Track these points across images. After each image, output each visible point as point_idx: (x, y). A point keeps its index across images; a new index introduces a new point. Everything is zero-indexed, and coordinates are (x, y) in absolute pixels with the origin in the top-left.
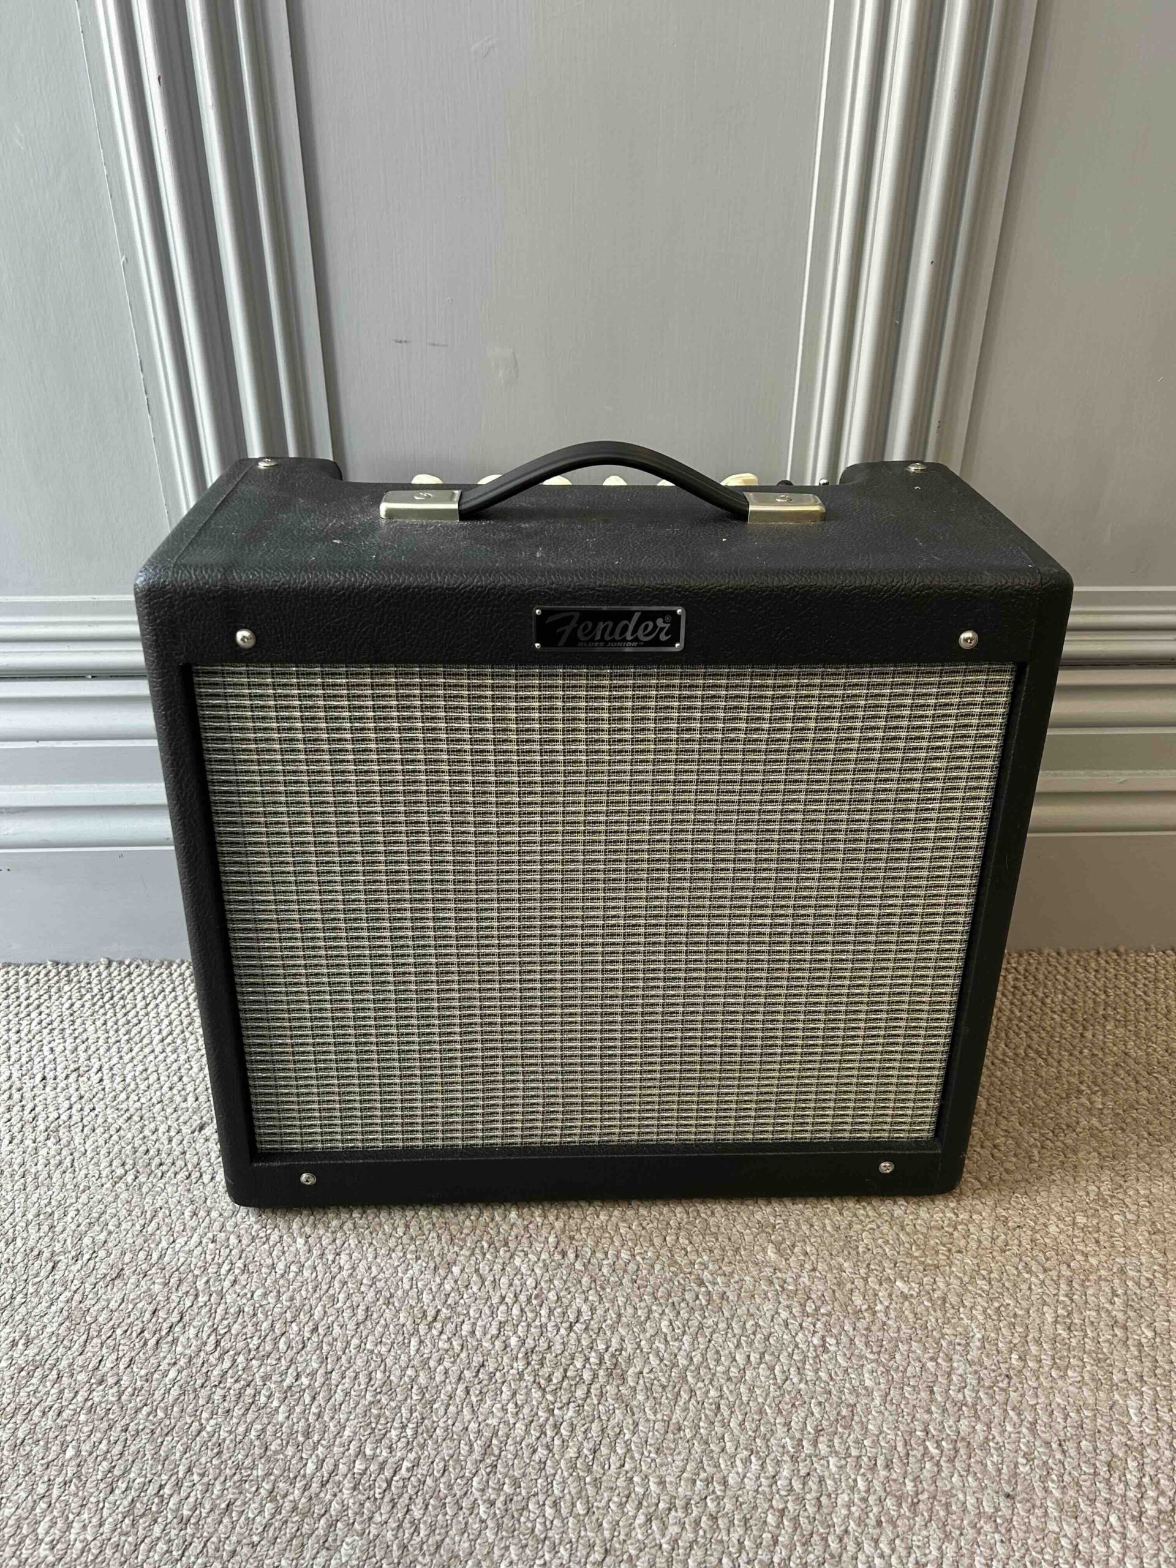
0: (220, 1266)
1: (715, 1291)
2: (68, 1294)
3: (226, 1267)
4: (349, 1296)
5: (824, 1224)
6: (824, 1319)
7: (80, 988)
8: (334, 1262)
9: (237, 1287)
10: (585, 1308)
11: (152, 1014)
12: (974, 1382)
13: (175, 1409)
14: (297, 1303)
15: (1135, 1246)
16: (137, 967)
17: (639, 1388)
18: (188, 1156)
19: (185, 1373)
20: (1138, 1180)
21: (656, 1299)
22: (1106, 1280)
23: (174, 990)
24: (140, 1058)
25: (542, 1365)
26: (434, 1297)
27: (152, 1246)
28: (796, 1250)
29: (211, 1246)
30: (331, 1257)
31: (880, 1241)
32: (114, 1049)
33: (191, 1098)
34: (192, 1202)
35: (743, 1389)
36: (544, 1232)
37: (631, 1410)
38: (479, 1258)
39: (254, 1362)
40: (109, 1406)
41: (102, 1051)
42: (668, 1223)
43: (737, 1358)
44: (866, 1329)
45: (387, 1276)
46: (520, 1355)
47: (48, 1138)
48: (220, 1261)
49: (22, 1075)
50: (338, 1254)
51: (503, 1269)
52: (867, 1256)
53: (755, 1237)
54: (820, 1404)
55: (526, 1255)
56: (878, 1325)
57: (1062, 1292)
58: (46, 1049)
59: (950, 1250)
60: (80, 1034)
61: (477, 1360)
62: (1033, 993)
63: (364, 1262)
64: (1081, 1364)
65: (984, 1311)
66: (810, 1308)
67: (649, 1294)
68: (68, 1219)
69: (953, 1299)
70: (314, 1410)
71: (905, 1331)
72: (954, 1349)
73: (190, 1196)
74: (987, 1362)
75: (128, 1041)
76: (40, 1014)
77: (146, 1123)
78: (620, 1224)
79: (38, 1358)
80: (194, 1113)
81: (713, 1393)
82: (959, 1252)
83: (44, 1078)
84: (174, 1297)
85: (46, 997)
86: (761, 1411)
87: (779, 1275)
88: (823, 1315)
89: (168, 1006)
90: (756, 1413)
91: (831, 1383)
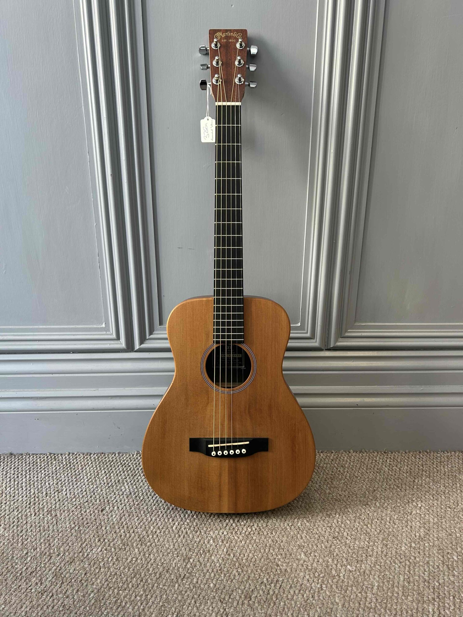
0: (108, 559)
1: (283, 568)
2: (55, 567)
3: (110, 559)
4: (153, 569)
5: (322, 547)
6: (321, 579)
7: (59, 462)
8: (148, 557)
9: (114, 566)
10: (237, 574)
11: (84, 472)
12: (375, 601)
13: (93, 607)
14: (136, 571)
15: (433, 554)
16: (79, 455)
17: (256, 602)
18: (97, 520)
19: (96, 595)
20: (434, 532)
21: (262, 571)
22: (422, 566)
23: (92, 463)
24: (80, 486)
25: (221, 593)
26: (184, 570)
27: (85, 551)
28: (312, 554)
29: (105, 552)
30: (147, 555)
31: (342, 552)
32: (71, 484)
33: (98, 501)
34: (98, 536)
35: (293, 603)
36: (222, 547)
37: (253, 609)
38: (200, 556)
39: (120, 592)
40: (70, 606)
41: (66, 484)
42: (266, 545)
43: (291, 592)
44: (336, 582)
45: (167, 562)
46: (214, 590)
47: (48, 514)
48: (109, 556)
49: (39, 492)
50: (150, 555)
51: (208, 560)
52: (337, 557)
53: (297, 550)
54: (320, 608)
55: (216, 555)
56: (341, 581)
57: (406, 570)
58: (47, 484)
59: (366, 555)
60: (59, 478)
61: (199, 591)
62: (396, 466)
63: (159, 558)
64: (412, 594)
65: (379, 577)
66: (317, 575)
67: (259, 569)
68: (55, 541)
69: (367, 572)
70: (142, 607)
71: (350, 583)
72: (368, 589)
73: (98, 534)
74: (379, 594)
75: (76, 481)
76: (45, 471)
77: (82, 509)
78: (249, 545)
79: (45, 589)
80: (99, 506)
81: (282, 604)
82: (370, 556)
83: (47, 493)
84: (92, 569)
85: (47, 465)
86: (299, 610)
87: (305, 563)
88: (321, 577)
89: (90, 469)
90: (297, 610)
91: (324, 601)
